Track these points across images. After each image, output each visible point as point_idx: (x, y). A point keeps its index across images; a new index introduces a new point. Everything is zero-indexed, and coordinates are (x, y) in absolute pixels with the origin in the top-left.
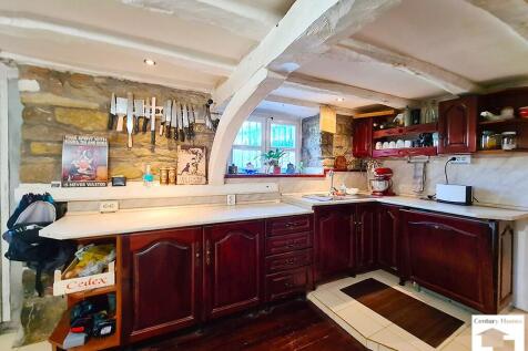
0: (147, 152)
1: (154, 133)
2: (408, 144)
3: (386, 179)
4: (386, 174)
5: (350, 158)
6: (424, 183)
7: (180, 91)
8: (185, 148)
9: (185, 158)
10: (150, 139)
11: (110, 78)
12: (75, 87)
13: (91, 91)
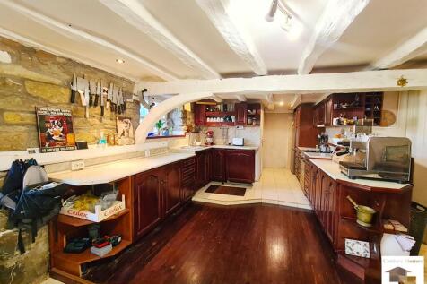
0: (97, 122)
1: (102, 108)
2: (222, 120)
3: (211, 137)
4: (211, 134)
5: (193, 125)
6: (227, 138)
7: (117, 77)
8: (121, 119)
9: (122, 126)
10: (100, 112)
11: (70, 60)
12: (42, 63)
13: (55, 69)
